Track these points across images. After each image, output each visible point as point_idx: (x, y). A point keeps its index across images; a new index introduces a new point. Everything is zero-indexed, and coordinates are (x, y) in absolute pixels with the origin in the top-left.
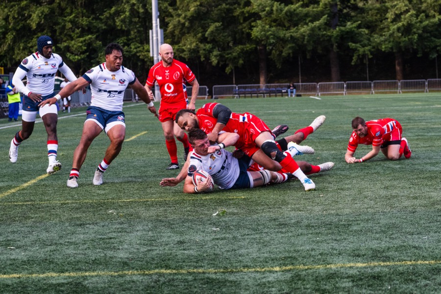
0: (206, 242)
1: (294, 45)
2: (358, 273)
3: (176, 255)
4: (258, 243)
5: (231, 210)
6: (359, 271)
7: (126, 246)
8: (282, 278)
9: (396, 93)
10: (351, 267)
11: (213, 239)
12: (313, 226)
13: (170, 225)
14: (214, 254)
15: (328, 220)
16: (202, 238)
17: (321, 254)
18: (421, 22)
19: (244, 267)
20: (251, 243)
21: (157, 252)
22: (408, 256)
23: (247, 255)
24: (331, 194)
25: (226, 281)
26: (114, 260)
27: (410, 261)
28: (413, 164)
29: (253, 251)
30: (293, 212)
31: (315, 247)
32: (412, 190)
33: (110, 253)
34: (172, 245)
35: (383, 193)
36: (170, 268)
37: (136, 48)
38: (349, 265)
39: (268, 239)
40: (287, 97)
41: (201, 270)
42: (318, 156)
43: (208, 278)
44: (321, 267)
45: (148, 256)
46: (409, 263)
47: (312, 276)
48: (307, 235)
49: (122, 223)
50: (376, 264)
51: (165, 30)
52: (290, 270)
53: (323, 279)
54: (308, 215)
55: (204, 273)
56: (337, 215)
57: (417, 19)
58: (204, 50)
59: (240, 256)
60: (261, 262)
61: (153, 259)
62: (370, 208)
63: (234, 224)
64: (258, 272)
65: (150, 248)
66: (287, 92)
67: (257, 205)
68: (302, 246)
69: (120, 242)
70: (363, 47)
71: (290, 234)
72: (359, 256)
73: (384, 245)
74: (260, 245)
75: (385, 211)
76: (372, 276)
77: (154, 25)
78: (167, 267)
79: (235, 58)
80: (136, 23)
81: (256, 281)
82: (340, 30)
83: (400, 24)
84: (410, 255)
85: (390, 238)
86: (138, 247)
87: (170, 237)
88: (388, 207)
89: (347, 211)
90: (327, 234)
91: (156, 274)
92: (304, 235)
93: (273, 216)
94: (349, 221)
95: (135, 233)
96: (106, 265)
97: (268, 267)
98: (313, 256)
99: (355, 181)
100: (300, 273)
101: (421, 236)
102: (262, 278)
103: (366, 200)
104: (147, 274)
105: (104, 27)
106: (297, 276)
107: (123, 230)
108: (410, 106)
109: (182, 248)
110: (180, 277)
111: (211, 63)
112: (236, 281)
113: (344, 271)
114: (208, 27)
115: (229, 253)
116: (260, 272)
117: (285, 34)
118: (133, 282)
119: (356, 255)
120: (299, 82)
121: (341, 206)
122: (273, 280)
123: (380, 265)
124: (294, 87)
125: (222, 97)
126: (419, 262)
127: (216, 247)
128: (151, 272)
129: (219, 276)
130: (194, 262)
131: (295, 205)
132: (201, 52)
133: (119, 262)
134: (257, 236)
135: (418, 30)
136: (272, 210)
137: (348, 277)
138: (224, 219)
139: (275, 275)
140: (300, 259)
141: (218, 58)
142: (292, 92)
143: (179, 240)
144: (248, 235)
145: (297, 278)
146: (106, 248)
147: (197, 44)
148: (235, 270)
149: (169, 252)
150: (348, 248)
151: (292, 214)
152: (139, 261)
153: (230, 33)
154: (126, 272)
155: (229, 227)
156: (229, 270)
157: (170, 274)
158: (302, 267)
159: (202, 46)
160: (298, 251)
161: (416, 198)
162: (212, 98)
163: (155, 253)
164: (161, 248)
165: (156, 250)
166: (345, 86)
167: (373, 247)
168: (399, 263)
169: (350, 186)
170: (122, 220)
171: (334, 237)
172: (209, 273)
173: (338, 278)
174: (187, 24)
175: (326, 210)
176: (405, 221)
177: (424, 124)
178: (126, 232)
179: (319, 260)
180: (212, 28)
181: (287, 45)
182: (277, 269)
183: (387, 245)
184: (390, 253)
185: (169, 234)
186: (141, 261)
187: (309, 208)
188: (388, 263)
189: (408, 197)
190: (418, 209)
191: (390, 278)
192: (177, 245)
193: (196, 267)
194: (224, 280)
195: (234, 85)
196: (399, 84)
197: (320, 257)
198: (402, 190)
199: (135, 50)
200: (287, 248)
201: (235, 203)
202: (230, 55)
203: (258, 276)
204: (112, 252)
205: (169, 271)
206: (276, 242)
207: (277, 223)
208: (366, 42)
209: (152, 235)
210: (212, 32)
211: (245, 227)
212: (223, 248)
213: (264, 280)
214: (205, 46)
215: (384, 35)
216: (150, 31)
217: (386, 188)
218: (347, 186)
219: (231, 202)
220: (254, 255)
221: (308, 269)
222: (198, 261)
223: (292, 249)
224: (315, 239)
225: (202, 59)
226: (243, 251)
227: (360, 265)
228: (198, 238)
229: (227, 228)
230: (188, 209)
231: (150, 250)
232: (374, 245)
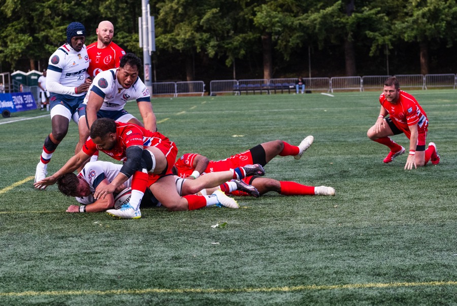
0: (204, 258)
1: (302, 34)
2: (379, 295)
3: (171, 273)
4: (264, 260)
5: (232, 222)
6: (380, 293)
7: (114, 262)
8: (292, 300)
9: (420, 89)
10: (370, 288)
11: (213, 255)
12: (326, 241)
13: (163, 239)
14: (214, 272)
15: (343, 233)
16: (199, 254)
17: (336, 273)
18: (450, 7)
19: (248, 286)
20: (256, 259)
21: (149, 268)
22: (437, 276)
23: (252, 273)
24: (347, 204)
25: (228, 302)
26: (101, 277)
27: (439, 281)
28: (441, 171)
29: (258, 269)
30: (304, 224)
31: (329, 265)
32: (441, 200)
33: (96, 270)
34: (166, 261)
35: (407, 203)
36: (164, 287)
37: (123, 38)
38: (368, 286)
39: (275, 254)
40: (294, 94)
41: (199, 290)
42: (331, 161)
43: (207, 299)
44: (336, 287)
45: (139, 273)
46: (437, 283)
47: (326, 297)
48: (320, 250)
49: (109, 236)
50: (400, 284)
51: (156, 18)
52: (300, 291)
53: (338, 301)
54: (320, 228)
55: (202, 293)
56: (354, 228)
57: (446, 3)
58: (200, 40)
59: (243, 274)
60: (267, 281)
61: (145, 277)
62: (392, 220)
63: (236, 237)
64: (264, 292)
65: (140, 264)
66: (295, 88)
67: (262, 216)
68: (313, 263)
69: (107, 257)
70: (383, 36)
71: (300, 250)
72: (379, 275)
73: (408, 263)
74: (265, 262)
75: (409, 224)
76: (395, 298)
77: (144, 12)
78: (161, 286)
79: (236, 48)
80: (123, 9)
81: (262, 303)
82: (356, 16)
83: (426, 9)
84: (439, 274)
85: (416, 255)
86: (127, 262)
87: (163, 252)
88: (412, 219)
89: (365, 224)
90: (343, 250)
91: (148, 293)
92: (317, 250)
93: (281, 229)
94: (368, 235)
95: (124, 247)
96: (92, 283)
97: (276, 287)
98: (327, 275)
99: (374, 190)
100: (311, 294)
101: (451, 253)
102: (269, 299)
103: (387, 212)
104: (138, 294)
105: (87, 14)
106: (309, 297)
107: (110, 244)
108: (437, 104)
109: (177, 264)
110: (175, 297)
111: (208, 55)
112: (239, 303)
113: (363, 292)
114: (204, 14)
115: (230, 271)
116: (266, 292)
117: (293, 22)
118: (123, 302)
119: (376, 274)
120: (308, 77)
121: (358, 218)
122: (282, 301)
123: (403, 286)
124: (303, 82)
125: (221, 94)
126: (449, 283)
127: (216, 264)
128: (143, 291)
129: (219, 297)
130: (191, 280)
131: (305, 216)
132: (197, 42)
133: (106, 279)
134: (263, 252)
135: (446, 16)
136: (279, 222)
137: (368, 299)
138: (224, 232)
139: (284, 296)
140: (312, 278)
141: (216, 49)
142: (300, 88)
143: (173, 255)
144: (252, 250)
145: (309, 300)
146: (91, 264)
147: (192, 34)
148: (237, 290)
149: (163, 269)
150: (367, 266)
151: (302, 226)
152: (129, 278)
153: (230, 20)
154: (115, 291)
155: (230, 241)
156: (231, 290)
157: (165, 294)
158: (314, 287)
159: (198, 35)
160: (310, 269)
161: (444, 209)
162: (209, 94)
163: (146, 270)
164: (153, 265)
165: (148, 266)
166: (362, 81)
167: (396, 265)
168: (425, 284)
169: (368, 196)
170: (109, 232)
171: (351, 254)
172: (208, 293)
173: (356, 299)
174: (180, 10)
175: (341, 222)
176: (433, 235)
177: (453, 124)
178: (114, 245)
179: (334, 279)
180: (208, 15)
181: (295, 33)
182: (286, 289)
183: (412, 262)
184: (416, 272)
185: (163, 248)
186: (131, 279)
187: (322, 220)
188: (413, 284)
189: (436, 209)
190: (448, 222)
191: (415, 300)
192: (172, 261)
193: (193, 286)
194: (225, 301)
195: (235, 80)
196: (424, 79)
197: (334, 275)
198: (429, 201)
199: (122, 40)
200: (296, 266)
201: (236, 214)
202: (230, 45)
203: (264, 296)
204: (99, 269)
205: (162, 291)
206: (284, 258)
207: (285, 237)
208: (387, 30)
209: (143, 250)
210: (208, 20)
211: (249, 241)
212: (224, 265)
213: (271, 302)
214: (202, 35)
215: (407, 22)
216: (140, 18)
217: (410, 198)
218: (364, 196)
219: (233, 213)
220: (260, 273)
221: (321, 289)
222: (196, 279)
223: (303, 267)
224: (328, 256)
225: (199, 50)
226: (247, 268)
227: (381, 285)
228: (195, 253)
229: (228, 242)
230: (184, 220)
231: (141, 267)
232: (397, 262)
